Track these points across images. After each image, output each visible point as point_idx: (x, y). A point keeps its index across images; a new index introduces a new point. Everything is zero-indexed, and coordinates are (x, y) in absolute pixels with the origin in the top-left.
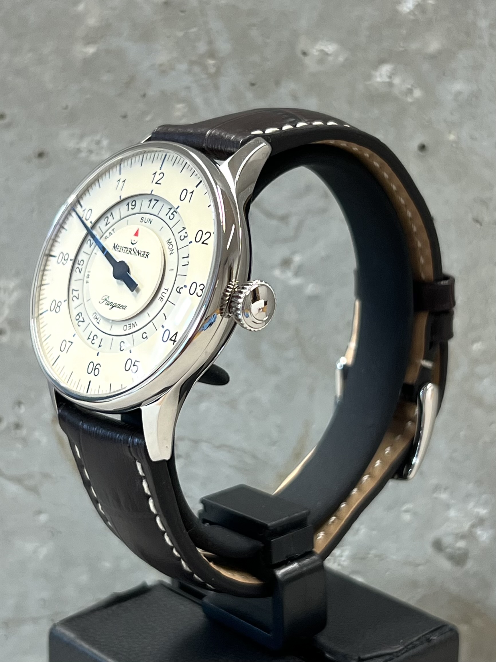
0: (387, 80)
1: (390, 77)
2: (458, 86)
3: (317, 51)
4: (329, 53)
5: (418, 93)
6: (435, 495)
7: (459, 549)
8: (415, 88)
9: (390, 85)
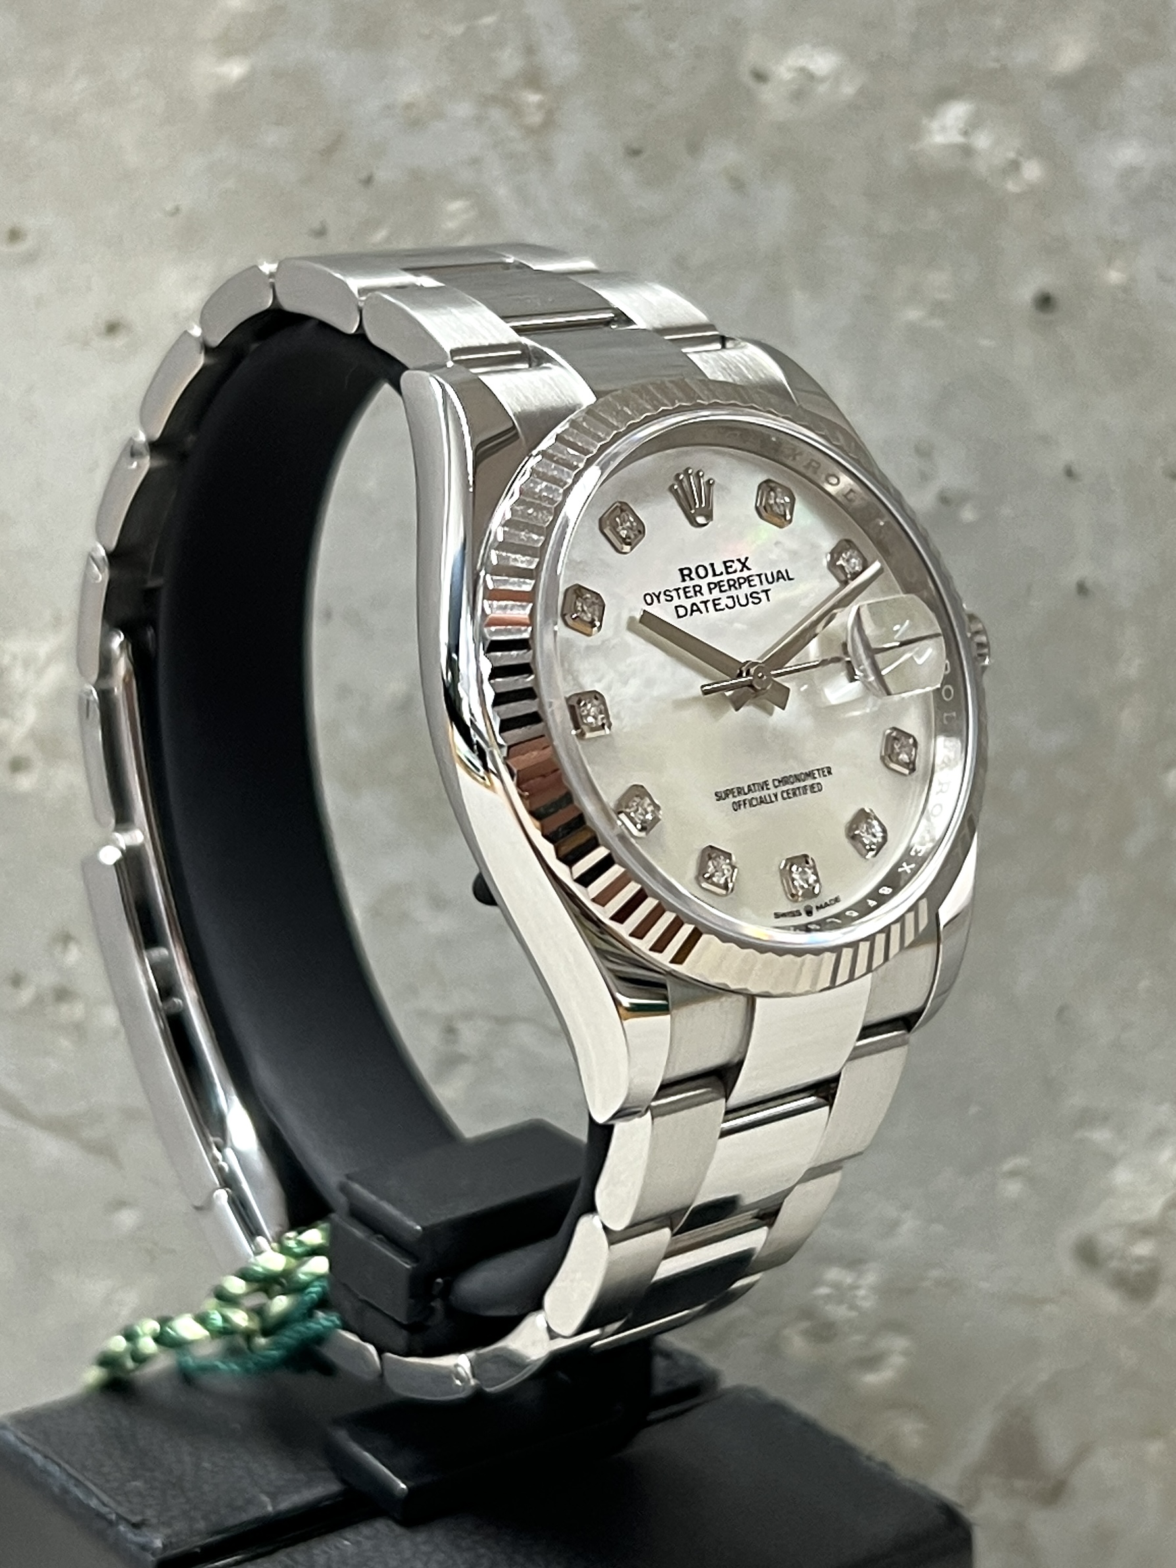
0: (960, 139)
1: (965, 133)
2: (1128, 153)
3: (789, 69)
4: (818, 74)
5: (1031, 171)
6: (1079, 1134)
7: (1139, 1260)
8: (1029, 158)
9: (967, 151)
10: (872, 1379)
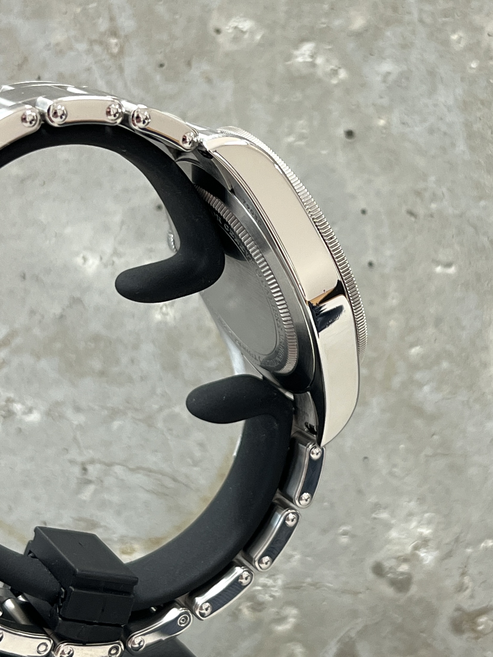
0: (309, 60)
1: (312, 57)
2: (387, 67)
3: (231, 28)
4: (245, 30)
5: (343, 74)
6: (374, 515)
7: (402, 573)
8: (340, 68)
9: (313, 65)
10: (281, 628)
